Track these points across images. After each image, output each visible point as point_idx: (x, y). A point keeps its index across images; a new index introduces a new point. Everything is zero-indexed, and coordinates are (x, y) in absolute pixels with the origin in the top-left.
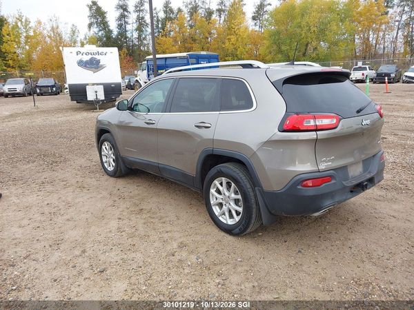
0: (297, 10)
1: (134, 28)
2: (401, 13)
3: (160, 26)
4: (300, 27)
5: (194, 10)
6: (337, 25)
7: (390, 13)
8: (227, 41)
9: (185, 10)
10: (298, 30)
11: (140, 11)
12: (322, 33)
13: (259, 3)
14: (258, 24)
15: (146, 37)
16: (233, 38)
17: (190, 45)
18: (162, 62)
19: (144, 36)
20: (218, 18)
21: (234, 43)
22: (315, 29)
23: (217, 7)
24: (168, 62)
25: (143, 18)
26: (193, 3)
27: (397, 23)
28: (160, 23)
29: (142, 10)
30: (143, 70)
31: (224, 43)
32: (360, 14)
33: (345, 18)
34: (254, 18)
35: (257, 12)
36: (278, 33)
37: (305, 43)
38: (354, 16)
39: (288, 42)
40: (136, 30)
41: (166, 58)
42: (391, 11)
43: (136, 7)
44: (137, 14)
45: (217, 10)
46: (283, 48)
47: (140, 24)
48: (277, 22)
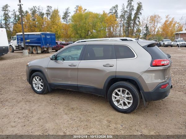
0: (83, 16)
1: (2, 19)
2: (121, 21)
3: (17, 18)
4: (85, 23)
5: (34, 12)
6: (100, 24)
7: (117, 20)
8: (52, 28)
9: (30, 12)
10: (85, 25)
11: (5, 10)
12: (94, 26)
13: (65, 12)
14: (65, 21)
15: (9, 23)
16: (56, 27)
17: (34, 29)
18: (26, 36)
19: (8, 23)
20: (47, 17)
21: (56, 29)
22: (91, 24)
23: (46, 12)
24: (29, 36)
25: (7, 14)
26: (33, 9)
27: (120, 24)
28: (17, 17)
29: (7, 10)
30: (14, 40)
31: (51, 29)
32: (107, 20)
33: (102, 21)
34: (63, 18)
35: (65, 15)
36: (76, 25)
37: (88, 30)
38: (105, 21)
39: (81, 29)
40: (4, 20)
41: (28, 35)
42: (117, 19)
43: (3, 8)
44: (4, 12)
45: (46, 13)
46: (79, 32)
47: (6, 17)
48: (75, 21)
